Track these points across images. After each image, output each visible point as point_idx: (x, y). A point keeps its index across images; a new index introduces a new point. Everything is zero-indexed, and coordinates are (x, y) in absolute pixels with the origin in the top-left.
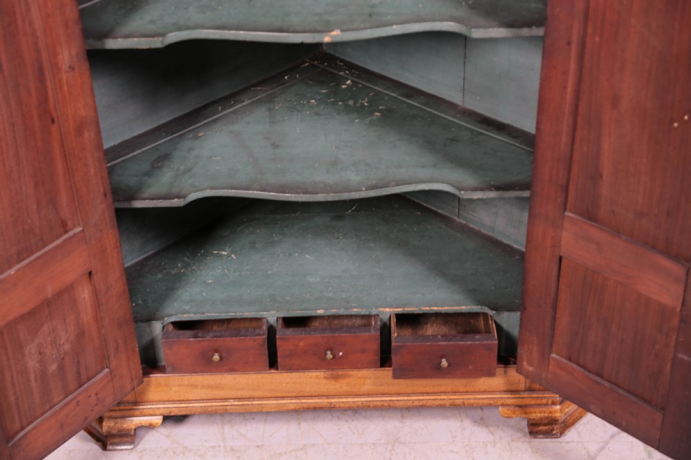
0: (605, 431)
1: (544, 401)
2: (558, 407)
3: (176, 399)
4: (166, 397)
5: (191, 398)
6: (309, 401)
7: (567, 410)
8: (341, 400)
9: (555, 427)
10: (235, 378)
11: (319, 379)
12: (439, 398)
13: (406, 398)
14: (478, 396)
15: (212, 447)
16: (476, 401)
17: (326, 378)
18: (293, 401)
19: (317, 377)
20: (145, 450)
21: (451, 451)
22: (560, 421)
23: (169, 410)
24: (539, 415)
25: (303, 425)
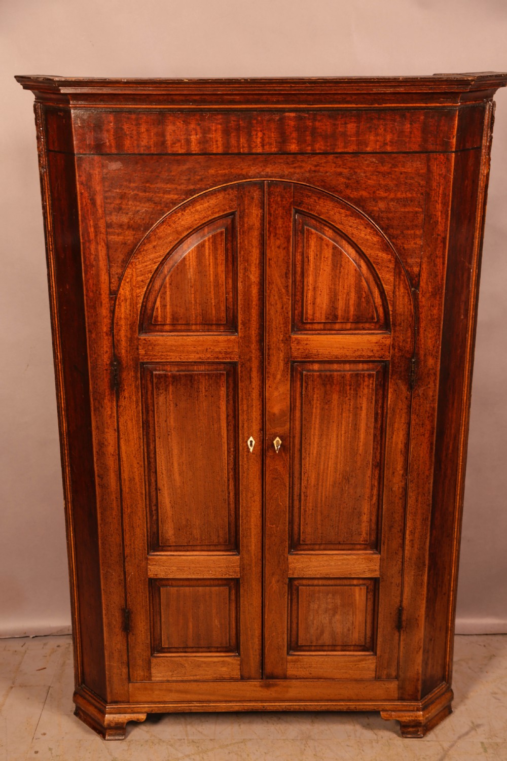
0: (454, 734)
1: (411, 708)
2: (421, 713)
3: (157, 700)
4: (150, 699)
5: (167, 700)
6: (249, 704)
7: (427, 716)
8: (271, 704)
9: (420, 729)
10: (198, 685)
11: (257, 687)
12: (339, 704)
13: (316, 704)
14: (366, 703)
15: (179, 739)
16: (365, 707)
17: (261, 686)
18: (238, 704)
19: (255, 686)
20: (132, 740)
21: (347, 745)
22: (423, 724)
23: (151, 709)
24: (408, 718)
25: (242, 726)
